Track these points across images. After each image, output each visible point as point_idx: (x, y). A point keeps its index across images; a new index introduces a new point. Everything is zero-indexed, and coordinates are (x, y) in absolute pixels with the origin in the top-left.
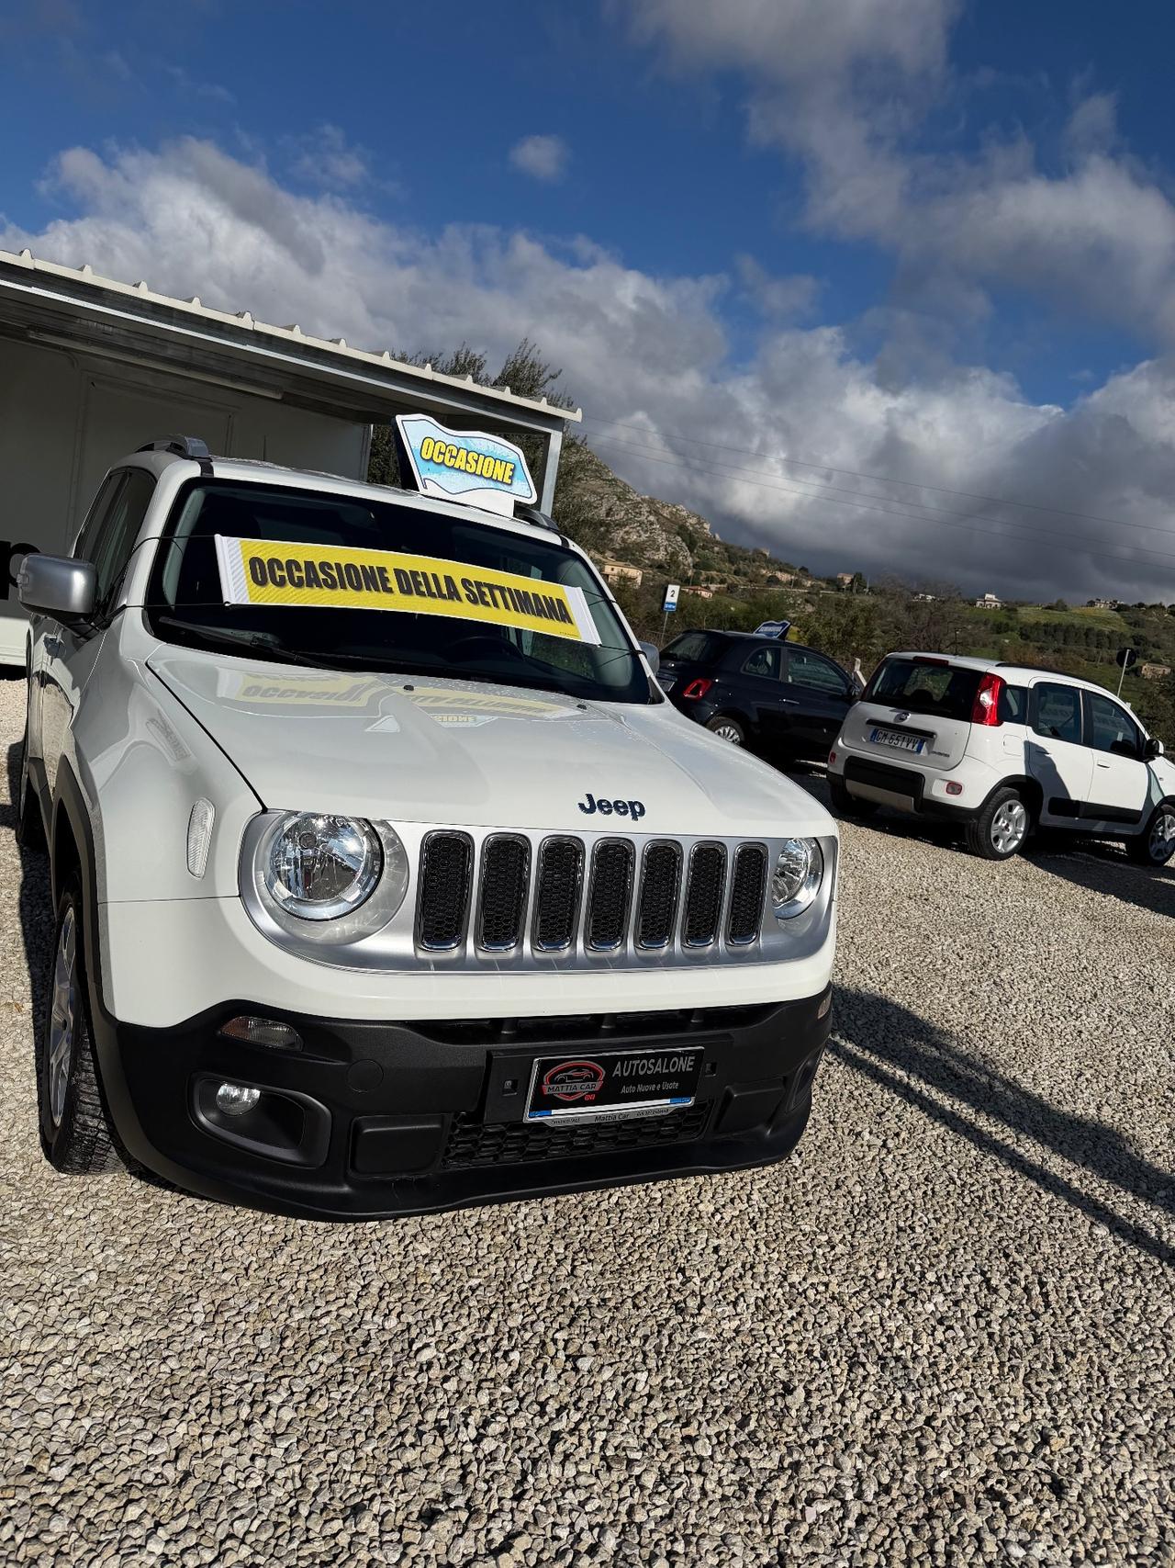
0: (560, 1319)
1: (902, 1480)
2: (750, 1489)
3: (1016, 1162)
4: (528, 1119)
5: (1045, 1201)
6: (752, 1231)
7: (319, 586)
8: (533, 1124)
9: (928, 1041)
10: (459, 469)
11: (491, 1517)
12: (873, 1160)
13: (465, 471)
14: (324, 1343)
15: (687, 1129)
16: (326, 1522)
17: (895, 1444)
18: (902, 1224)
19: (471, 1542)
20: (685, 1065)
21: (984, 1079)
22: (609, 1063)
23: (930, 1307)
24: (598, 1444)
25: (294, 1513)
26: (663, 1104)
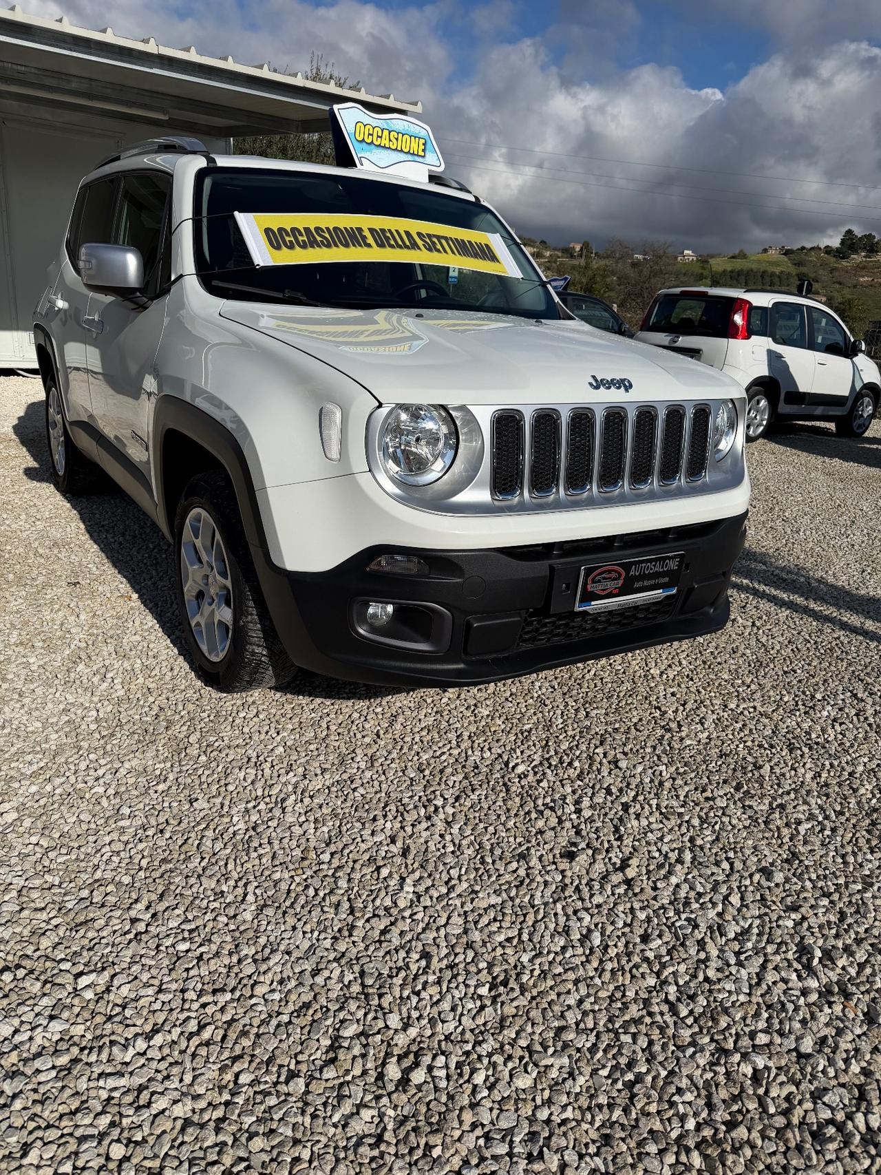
0: (593, 741)
1: (849, 808)
2: (760, 821)
3: (844, 626)
4: (577, 609)
5: (872, 646)
6: (691, 682)
7: (319, 246)
8: (580, 612)
9: (755, 560)
10: (384, 147)
11: (607, 851)
12: (750, 634)
13: (389, 148)
14: (449, 770)
15: (664, 612)
16: (506, 864)
17: (837, 789)
18: (786, 669)
19: (602, 865)
20: (673, 565)
21: (802, 579)
22: (627, 567)
23: (825, 713)
24: (654, 806)
25: (483, 862)
26: (658, 594)
